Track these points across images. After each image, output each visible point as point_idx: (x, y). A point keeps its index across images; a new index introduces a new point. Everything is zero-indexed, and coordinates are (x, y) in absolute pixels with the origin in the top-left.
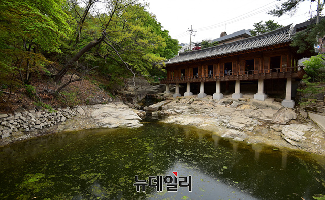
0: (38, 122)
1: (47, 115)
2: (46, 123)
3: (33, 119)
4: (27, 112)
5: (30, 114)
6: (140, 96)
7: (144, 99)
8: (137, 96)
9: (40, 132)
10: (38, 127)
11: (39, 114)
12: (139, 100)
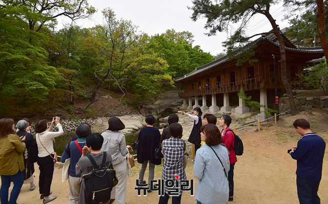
0: (69, 127)
1: (75, 123)
2: (74, 128)
3: (66, 126)
4: (63, 121)
5: (65, 122)
6: (160, 109)
7: (163, 112)
8: (156, 110)
9: (68, 133)
10: (68, 130)
11: (70, 122)
12: (159, 112)
